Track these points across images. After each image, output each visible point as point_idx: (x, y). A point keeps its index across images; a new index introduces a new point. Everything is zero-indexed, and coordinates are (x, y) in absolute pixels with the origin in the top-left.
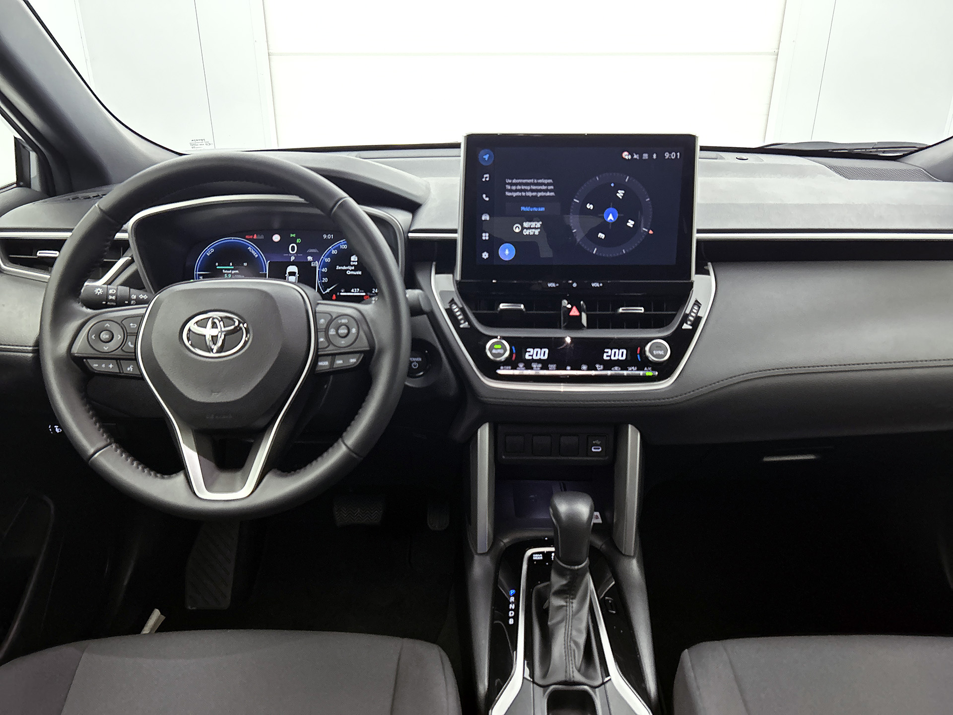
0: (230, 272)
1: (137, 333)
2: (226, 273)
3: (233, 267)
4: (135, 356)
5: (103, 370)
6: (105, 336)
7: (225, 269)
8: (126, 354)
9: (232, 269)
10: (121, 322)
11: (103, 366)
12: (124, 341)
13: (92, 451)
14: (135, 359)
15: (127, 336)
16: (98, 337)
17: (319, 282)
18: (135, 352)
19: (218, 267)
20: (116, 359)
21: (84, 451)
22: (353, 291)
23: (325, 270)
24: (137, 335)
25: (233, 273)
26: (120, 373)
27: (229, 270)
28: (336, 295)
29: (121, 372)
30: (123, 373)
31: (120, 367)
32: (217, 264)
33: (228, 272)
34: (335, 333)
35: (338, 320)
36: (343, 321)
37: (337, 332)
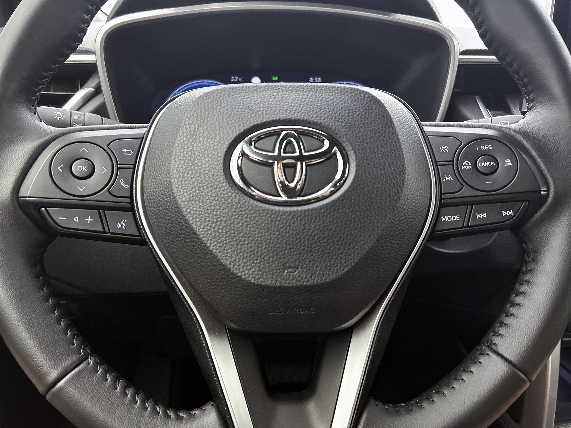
1: (135, 165)
4: (132, 202)
5: (75, 227)
6: (79, 168)
8: (114, 199)
10: (108, 145)
11: (76, 219)
12: (112, 179)
13: (53, 375)
14: (131, 209)
15: (118, 169)
16: (69, 170)
18: (131, 197)
20: (99, 208)
21: (41, 376)
24: (134, 168)
26: (104, 232)
29: (107, 230)
30: (109, 232)
31: (104, 221)
34: (471, 167)
35: (474, 145)
36: (483, 147)
37: (475, 165)
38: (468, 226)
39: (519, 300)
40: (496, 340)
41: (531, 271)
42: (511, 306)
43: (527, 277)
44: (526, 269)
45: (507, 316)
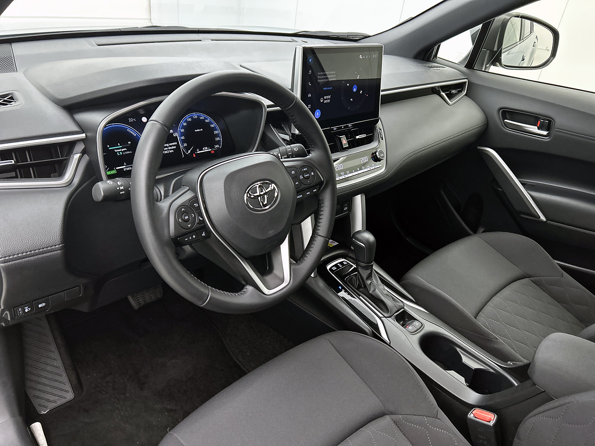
0: (120, 150)
2: (117, 152)
3: (121, 147)
7: (116, 149)
9: (121, 148)
17: (182, 147)
19: (110, 149)
22: (203, 149)
23: (183, 138)
25: (122, 151)
27: (118, 149)
28: (195, 153)
32: (108, 146)
33: (119, 151)
34: (302, 178)
35: (302, 169)
36: (304, 169)
37: (303, 176)
38: (305, 198)
39: (321, 213)
40: (318, 232)
41: (323, 207)
42: (319, 220)
43: (322, 209)
44: (321, 206)
45: (319, 223)
